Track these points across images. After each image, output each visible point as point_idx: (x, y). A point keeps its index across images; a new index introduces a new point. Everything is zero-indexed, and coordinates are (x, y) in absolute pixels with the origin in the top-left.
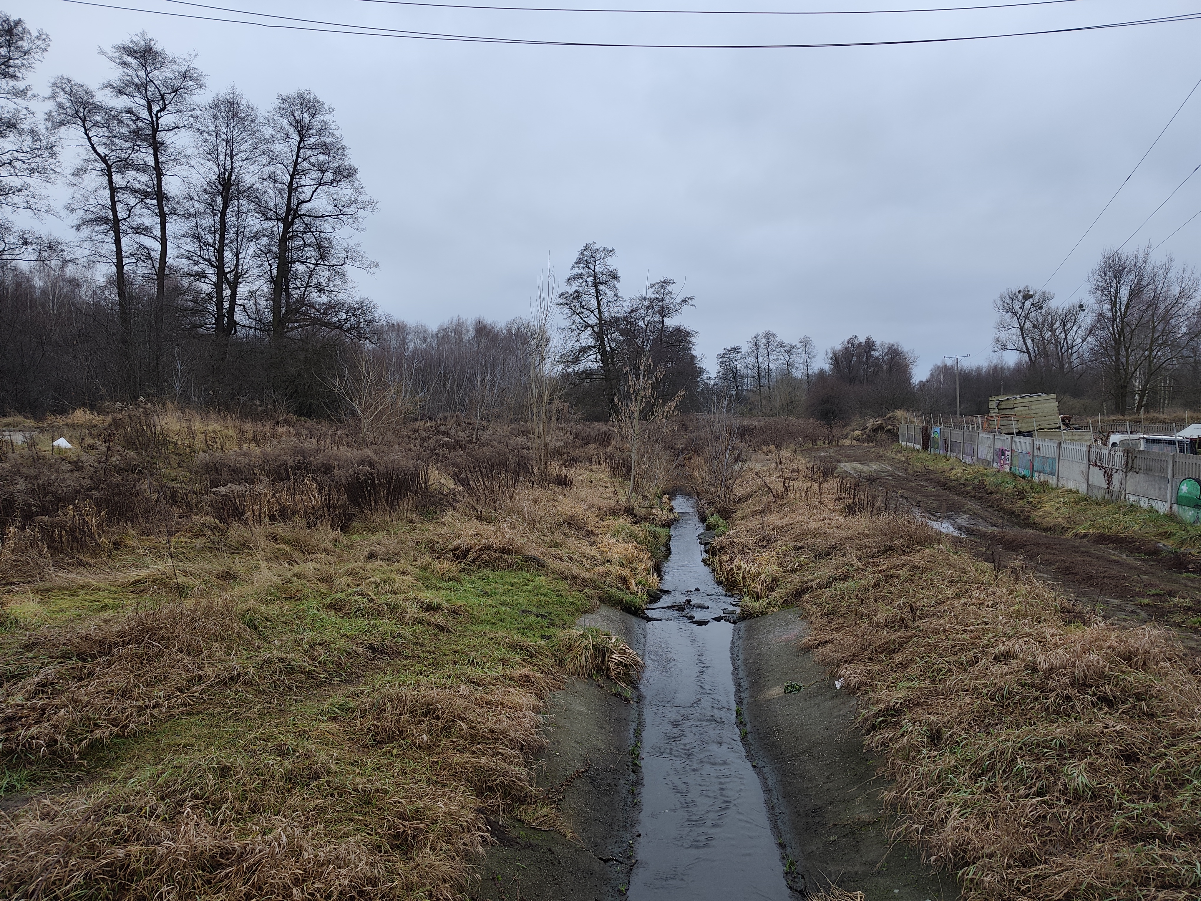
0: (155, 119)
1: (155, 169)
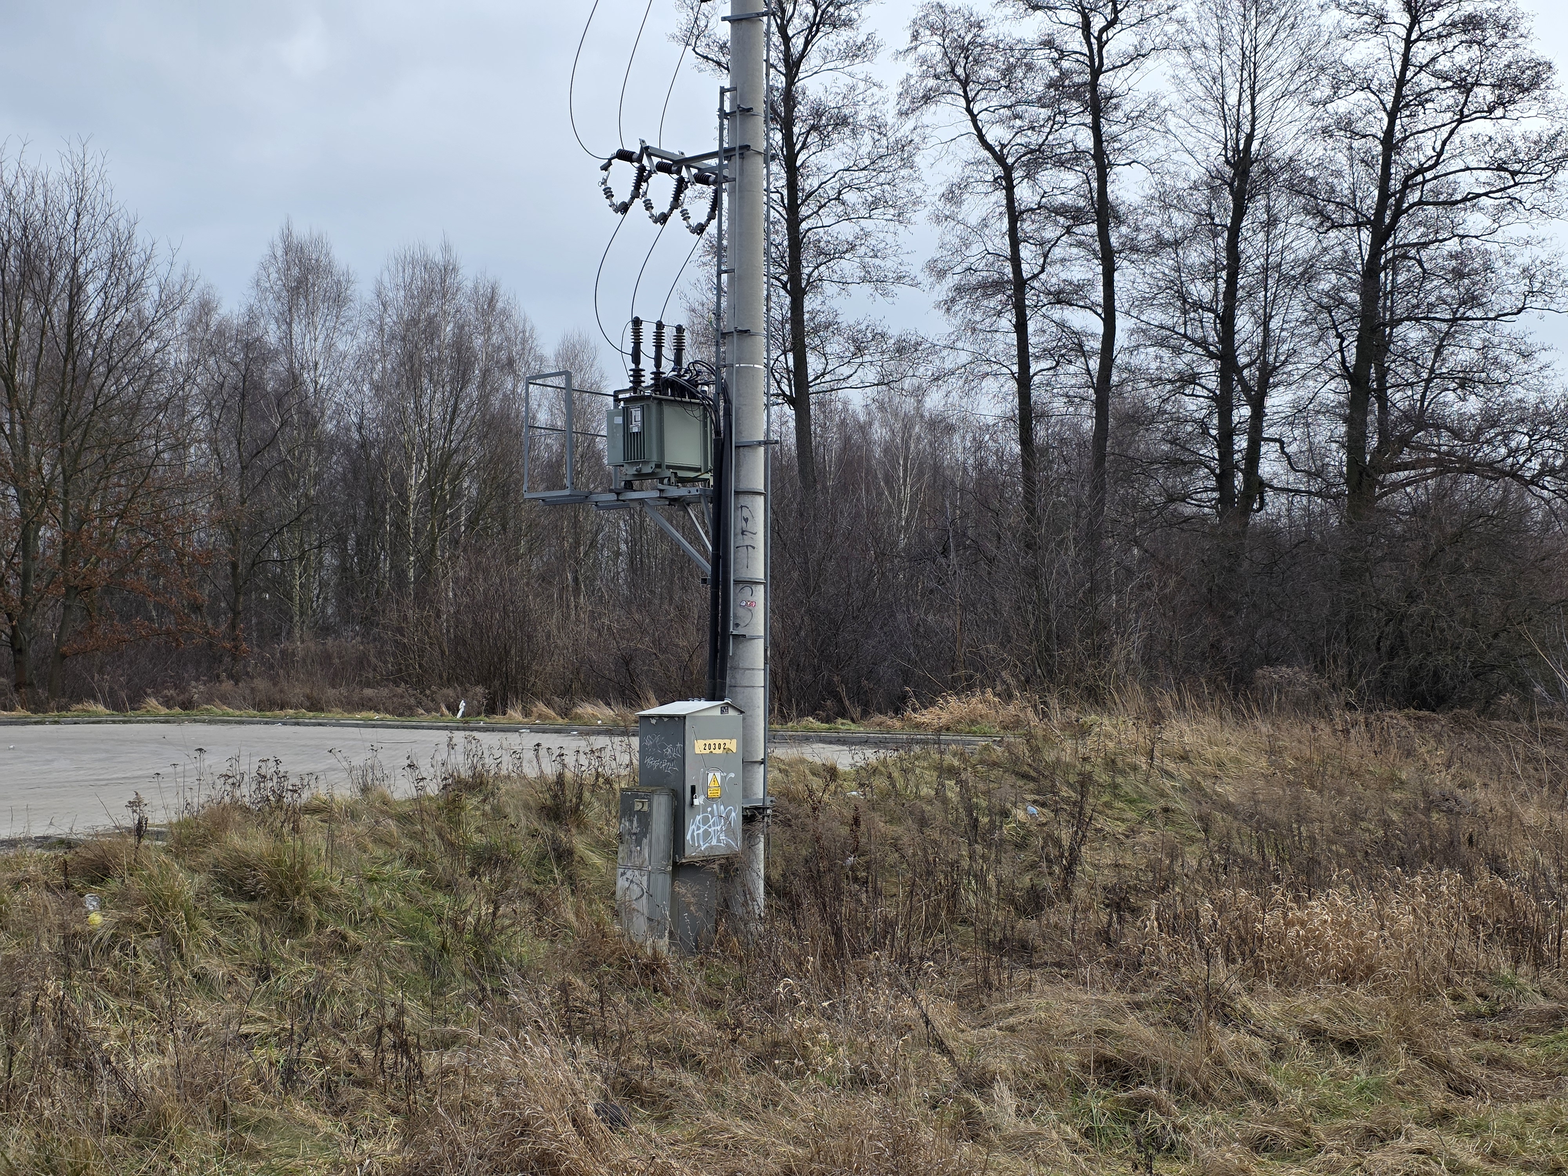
0: (1095, 47)
1: (1094, 157)
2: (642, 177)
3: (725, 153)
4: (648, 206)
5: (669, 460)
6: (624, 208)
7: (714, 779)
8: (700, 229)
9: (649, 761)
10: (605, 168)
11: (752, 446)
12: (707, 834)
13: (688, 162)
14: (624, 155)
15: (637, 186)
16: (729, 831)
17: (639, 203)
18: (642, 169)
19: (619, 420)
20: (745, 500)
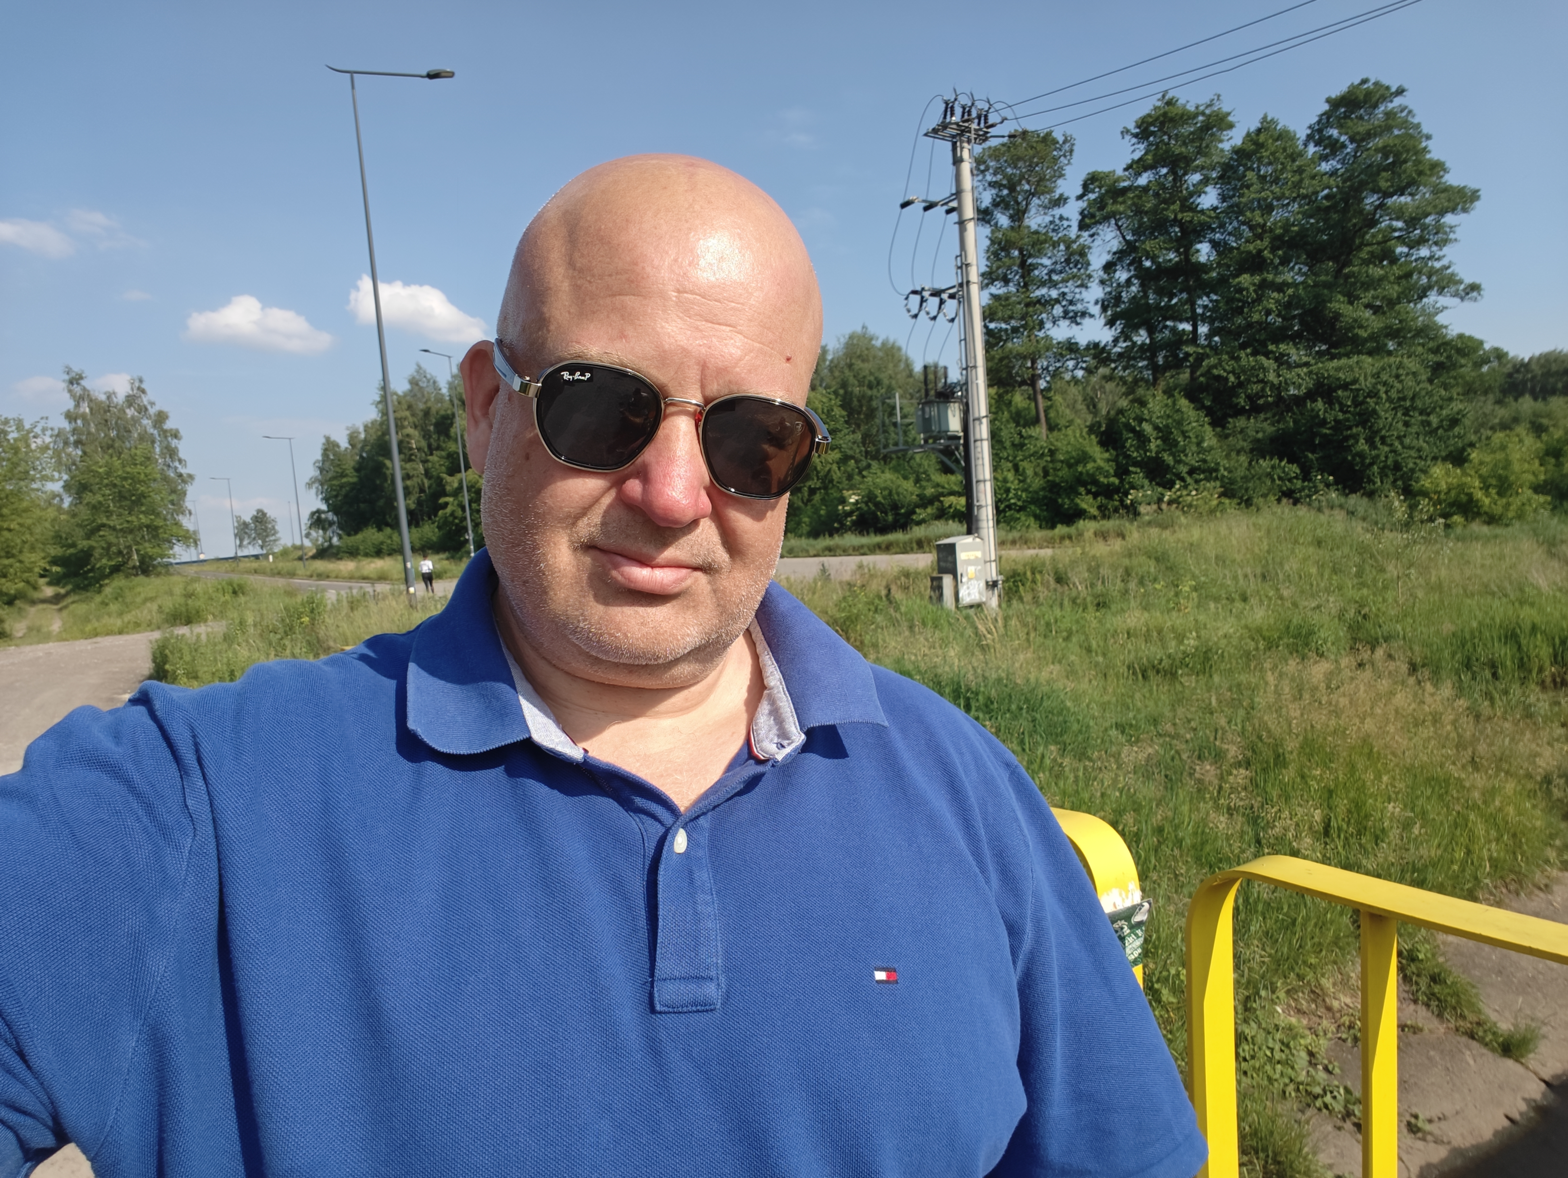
2: (923, 301)
3: (961, 285)
4: (928, 313)
5: (943, 429)
6: (915, 316)
7: (971, 570)
8: (952, 320)
9: (942, 564)
10: (907, 298)
11: (979, 419)
12: (969, 594)
13: (944, 291)
14: (914, 292)
15: (921, 305)
16: (980, 593)
17: (922, 313)
18: (922, 298)
19: (920, 413)
20: (978, 443)
